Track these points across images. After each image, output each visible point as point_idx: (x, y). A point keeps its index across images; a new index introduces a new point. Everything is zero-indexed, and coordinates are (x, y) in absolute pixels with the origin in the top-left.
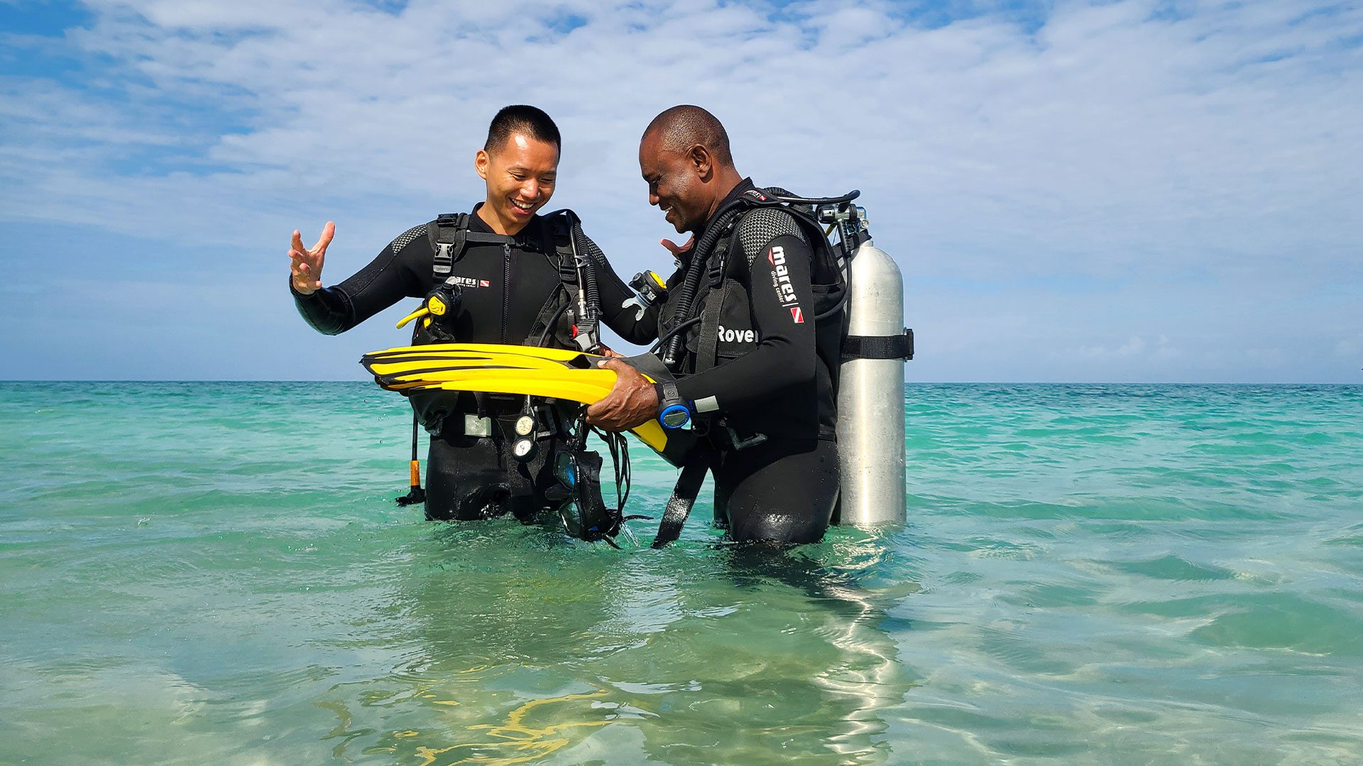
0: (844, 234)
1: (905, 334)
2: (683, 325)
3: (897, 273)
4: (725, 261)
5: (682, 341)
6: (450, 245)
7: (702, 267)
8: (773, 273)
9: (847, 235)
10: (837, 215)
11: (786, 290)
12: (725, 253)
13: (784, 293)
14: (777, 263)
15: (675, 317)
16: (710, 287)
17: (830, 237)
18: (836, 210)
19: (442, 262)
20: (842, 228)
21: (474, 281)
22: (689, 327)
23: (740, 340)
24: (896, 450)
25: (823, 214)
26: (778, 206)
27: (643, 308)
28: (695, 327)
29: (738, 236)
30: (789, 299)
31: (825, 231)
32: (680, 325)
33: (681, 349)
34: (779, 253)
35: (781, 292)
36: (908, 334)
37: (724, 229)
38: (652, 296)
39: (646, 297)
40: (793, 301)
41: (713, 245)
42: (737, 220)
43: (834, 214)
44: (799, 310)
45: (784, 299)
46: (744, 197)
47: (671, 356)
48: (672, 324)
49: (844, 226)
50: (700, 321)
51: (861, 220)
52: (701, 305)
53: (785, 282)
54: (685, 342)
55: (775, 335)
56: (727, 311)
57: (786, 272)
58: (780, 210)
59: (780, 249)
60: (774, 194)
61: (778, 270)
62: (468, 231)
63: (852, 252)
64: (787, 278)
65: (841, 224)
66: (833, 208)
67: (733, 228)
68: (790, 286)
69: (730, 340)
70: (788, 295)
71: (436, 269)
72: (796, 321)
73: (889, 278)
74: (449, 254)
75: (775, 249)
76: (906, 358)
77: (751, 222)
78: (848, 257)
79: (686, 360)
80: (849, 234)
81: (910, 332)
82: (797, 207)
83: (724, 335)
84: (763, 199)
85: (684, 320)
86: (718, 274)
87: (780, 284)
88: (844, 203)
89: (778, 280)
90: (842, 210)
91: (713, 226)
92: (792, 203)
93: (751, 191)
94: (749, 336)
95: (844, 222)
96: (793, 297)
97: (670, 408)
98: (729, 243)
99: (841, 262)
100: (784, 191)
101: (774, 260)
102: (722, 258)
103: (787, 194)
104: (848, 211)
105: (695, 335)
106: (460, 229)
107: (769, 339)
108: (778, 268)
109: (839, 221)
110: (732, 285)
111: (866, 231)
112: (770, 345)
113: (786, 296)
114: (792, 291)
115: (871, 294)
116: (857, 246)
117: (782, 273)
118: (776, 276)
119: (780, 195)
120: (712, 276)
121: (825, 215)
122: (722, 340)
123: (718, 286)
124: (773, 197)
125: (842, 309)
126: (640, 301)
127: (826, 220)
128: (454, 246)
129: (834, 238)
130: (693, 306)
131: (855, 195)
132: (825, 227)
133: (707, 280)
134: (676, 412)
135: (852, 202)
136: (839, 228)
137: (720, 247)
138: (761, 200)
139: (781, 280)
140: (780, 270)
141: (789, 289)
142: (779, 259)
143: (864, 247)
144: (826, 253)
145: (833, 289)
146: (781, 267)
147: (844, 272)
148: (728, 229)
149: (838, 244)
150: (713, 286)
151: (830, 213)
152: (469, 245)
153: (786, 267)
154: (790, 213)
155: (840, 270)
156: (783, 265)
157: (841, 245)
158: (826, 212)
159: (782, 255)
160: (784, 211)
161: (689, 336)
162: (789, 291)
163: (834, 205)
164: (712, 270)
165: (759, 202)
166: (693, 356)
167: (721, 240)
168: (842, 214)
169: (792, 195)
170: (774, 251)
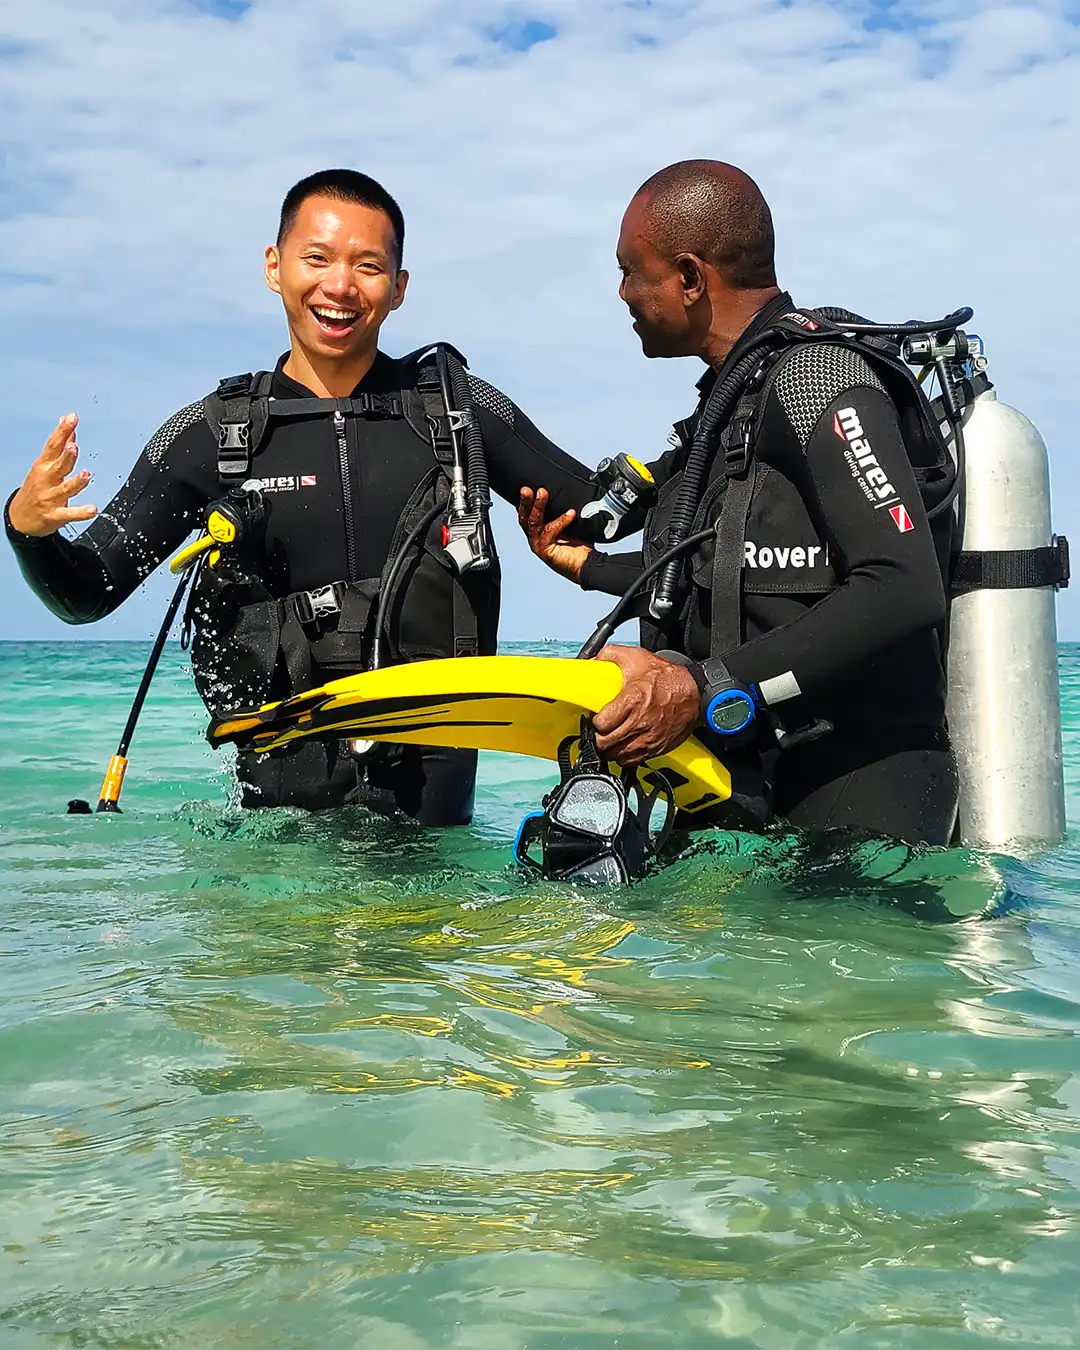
0: (947, 381)
1: (1055, 545)
2: (685, 542)
3: (1039, 445)
4: (751, 435)
5: (685, 571)
6: (243, 426)
7: (714, 443)
8: (847, 454)
9: (951, 382)
10: (935, 349)
11: (874, 479)
12: (752, 420)
13: (873, 484)
14: (850, 436)
15: (670, 529)
16: (728, 478)
17: (925, 386)
18: (933, 342)
19: (233, 455)
20: (944, 371)
21: (290, 479)
22: (695, 546)
23: (783, 564)
24: (1047, 738)
25: (911, 349)
26: (838, 340)
27: (617, 517)
28: (706, 545)
29: (773, 391)
30: (882, 493)
31: (917, 376)
32: (677, 545)
33: (682, 583)
34: (850, 418)
35: (868, 484)
36: (1058, 545)
37: (748, 380)
38: (630, 497)
39: (620, 499)
40: (890, 496)
41: (731, 406)
42: (769, 364)
43: (929, 348)
44: (902, 509)
45: (875, 495)
46: (779, 325)
47: (664, 594)
48: (666, 542)
49: (947, 368)
50: (713, 535)
51: (976, 356)
52: (714, 509)
53: (871, 467)
54: (689, 571)
55: (872, 557)
56: (761, 516)
57: (867, 449)
58: (841, 346)
59: (850, 412)
60: (831, 319)
61: (854, 448)
62: (272, 399)
63: (963, 411)
64: (872, 459)
65: (943, 365)
66: (927, 338)
67: (764, 378)
68: (879, 471)
69: (766, 564)
70: (880, 487)
71: (222, 467)
72: (902, 529)
73: (1027, 454)
74: (242, 440)
75: (843, 414)
76: (1058, 585)
77: (794, 368)
78: (957, 420)
79: (690, 603)
80: (955, 380)
81: (1062, 541)
82: (869, 340)
83: (756, 557)
84: (813, 328)
85: (686, 534)
86: (741, 456)
87: (863, 471)
88: (946, 329)
89: (858, 465)
90: (942, 341)
91: (729, 375)
92: (860, 333)
93: (792, 315)
94: (799, 557)
95: (946, 360)
96: (888, 489)
97: (720, 696)
98: (757, 403)
99: (945, 429)
100: (847, 312)
101: (844, 432)
102: (747, 427)
103: (853, 318)
104: (952, 342)
105: (707, 558)
106: (257, 398)
107: (863, 564)
108: (854, 445)
109: (938, 359)
110: (764, 472)
111: (983, 375)
112: (873, 577)
113: (876, 489)
114: (884, 479)
115: (996, 480)
116: (969, 399)
117: (862, 452)
118: (854, 459)
119: (840, 320)
120: (731, 459)
121: (915, 351)
122: (753, 564)
123: (742, 476)
124: (830, 324)
125: (950, 506)
126: (612, 506)
127: (915, 358)
128: (249, 427)
129: (931, 388)
130: (701, 511)
131: (966, 315)
132: (916, 370)
133: (721, 468)
134: (730, 701)
135: (958, 328)
136: (939, 371)
137: (744, 410)
138: (809, 330)
139: (863, 463)
140: (858, 448)
141: (879, 476)
142: (853, 429)
143: (982, 403)
144: (920, 415)
145: (936, 475)
146: (858, 443)
147: (952, 446)
148: (754, 379)
149: (938, 399)
150: (733, 477)
151: (923, 346)
152: (276, 421)
153: (866, 441)
154: (858, 351)
155: (945, 443)
156: (861, 438)
157: (943, 399)
158: (916, 346)
159: (855, 422)
160: (847, 347)
161: (696, 562)
162: (881, 481)
163: (929, 334)
164: (730, 449)
165: (805, 333)
166: (705, 595)
167: (744, 398)
168: (944, 349)
169: (860, 320)
170: (841, 418)
